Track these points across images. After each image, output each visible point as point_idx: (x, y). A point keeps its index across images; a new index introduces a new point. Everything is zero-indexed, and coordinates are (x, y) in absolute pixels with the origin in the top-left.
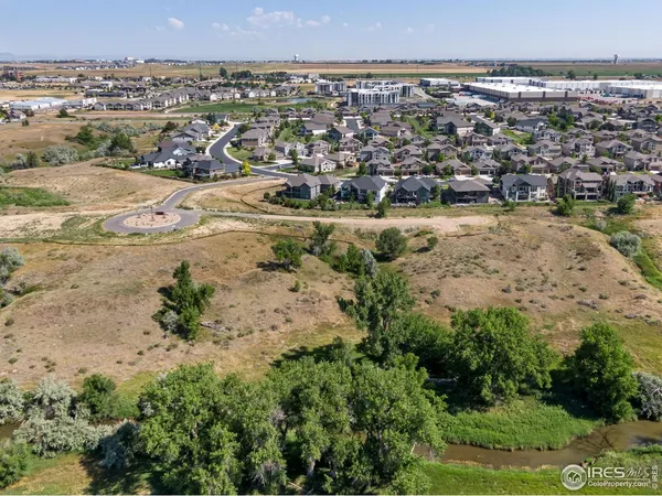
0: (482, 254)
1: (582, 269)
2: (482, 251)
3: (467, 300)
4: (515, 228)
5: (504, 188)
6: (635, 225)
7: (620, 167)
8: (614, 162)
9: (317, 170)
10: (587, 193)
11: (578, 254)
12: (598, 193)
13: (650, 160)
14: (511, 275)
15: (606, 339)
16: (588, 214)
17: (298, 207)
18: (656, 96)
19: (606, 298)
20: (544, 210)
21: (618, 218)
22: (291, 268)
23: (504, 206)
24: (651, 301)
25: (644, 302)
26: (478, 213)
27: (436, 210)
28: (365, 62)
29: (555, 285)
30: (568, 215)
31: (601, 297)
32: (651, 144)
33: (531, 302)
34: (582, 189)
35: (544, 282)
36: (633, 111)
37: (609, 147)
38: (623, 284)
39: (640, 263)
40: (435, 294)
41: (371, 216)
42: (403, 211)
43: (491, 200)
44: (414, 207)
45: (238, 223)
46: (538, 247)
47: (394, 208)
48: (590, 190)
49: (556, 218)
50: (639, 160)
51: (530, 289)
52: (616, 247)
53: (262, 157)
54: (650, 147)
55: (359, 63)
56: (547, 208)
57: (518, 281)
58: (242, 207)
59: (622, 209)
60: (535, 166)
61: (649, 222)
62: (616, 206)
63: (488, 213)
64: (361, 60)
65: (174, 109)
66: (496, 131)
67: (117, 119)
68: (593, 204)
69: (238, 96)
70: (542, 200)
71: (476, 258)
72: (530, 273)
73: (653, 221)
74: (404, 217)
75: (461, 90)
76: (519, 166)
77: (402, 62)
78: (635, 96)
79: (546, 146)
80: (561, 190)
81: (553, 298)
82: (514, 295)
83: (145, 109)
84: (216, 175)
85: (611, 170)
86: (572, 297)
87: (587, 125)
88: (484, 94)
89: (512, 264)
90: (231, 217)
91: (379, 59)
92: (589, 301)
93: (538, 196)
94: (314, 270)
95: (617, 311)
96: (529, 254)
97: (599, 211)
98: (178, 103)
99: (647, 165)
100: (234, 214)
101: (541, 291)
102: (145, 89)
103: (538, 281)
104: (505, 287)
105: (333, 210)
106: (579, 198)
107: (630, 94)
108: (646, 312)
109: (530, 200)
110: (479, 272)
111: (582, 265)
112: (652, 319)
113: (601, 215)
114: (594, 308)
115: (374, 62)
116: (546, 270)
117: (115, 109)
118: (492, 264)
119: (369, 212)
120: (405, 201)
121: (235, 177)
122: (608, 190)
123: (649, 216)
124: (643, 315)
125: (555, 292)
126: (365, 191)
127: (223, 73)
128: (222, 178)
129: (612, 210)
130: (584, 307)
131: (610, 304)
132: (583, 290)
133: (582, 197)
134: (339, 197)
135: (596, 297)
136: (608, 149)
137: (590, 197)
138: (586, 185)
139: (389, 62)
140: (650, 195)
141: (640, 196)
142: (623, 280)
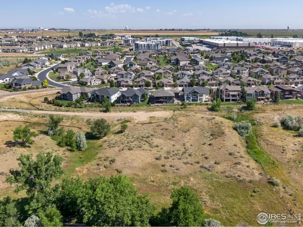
0: (152, 135)
1: (210, 145)
2: (153, 133)
3: (131, 165)
4: (181, 118)
5: (185, 95)
6: (254, 117)
7: (258, 83)
8: (255, 80)
9: (89, 84)
10: (231, 98)
11: (211, 135)
12: (238, 98)
13: (275, 79)
14: (165, 149)
15: (185, 198)
16: (229, 110)
17: (61, 106)
18: (298, 46)
19: (218, 164)
20: (204, 108)
21: (246, 113)
22: (27, 144)
23: (182, 105)
24: (243, 166)
25: (239, 166)
26: (165, 109)
27: (141, 108)
28: (161, 30)
29: (190, 155)
30: (217, 111)
31: (215, 163)
32: (279, 70)
33: (171, 166)
34: (229, 95)
35: (185, 153)
36: (279, 53)
37: (256, 71)
38: (230, 154)
39: (248, 141)
40: (113, 161)
41: (101, 111)
42: (121, 108)
43: (176, 101)
44: (129, 106)
45: (15, 115)
46: (188, 130)
47: (118, 106)
48: (233, 96)
49: (210, 112)
50: (269, 79)
51: (174, 157)
52: (237, 130)
53: (63, 77)
54: (279, 72)
55: (158, 30)
56: (206, 106)
57: (168, 153)
58: (26, 106)
59: (249, 107)
60: (210, 82)
61: (263, 115)
62: (246, 105)
63: (170, 109)
64: (159, 29)
65: (40, 52)
66: (202, 63)
67: (3, 57)
68: (233, 104)
69: (79, 45)
70: (206, 101)
71: (148, 137)
72: (178, 147)
73: (265, 114)
74: (121, 112)
75: (198, 43)
76: (201, 82)
77: (180, 30)
78: (287, 46)
79: (221, 71)
80: (217, 95)
81: (186, 163)
82: (162, 161)
83: (23, 52)
84: (25, 87)
85: (253, 85)
86: (198, 163)
87: (252, 60)
88: (209, 45)
89: (169, 141)
90: (12, 112)
91: (168, 29)
92: (207, 166)
93: (204, 100)
94: (44, 145)
95: (222, 173)
96: (180, 135)
97: (236, 108)
98: (45, 49)
99: (273, 82)
100: (17, 110)
101: (180, 159)
102: (32, 42)
103: (180, 153)
104: (158, 156)
105: (81, 108)
106: (227, 100)
107: (285, 45)
108: (239, 173)
109: (199, 102)
110: (146, 146)
111: (211, 142)
112: (241, 178)
113: (237, 110)
114: (209, 170)
115: (166, 30)
116: (188, 145)
117: (7, 52)
118: (156, 141)
119: (102, 109)
120: (126, 102)
121: (38, 88)
122: (243, 96)
123: (264, 111)
124: (236, 175)
125: (190, 159)
126: (103, 96)
127: (81, 34)
128: (29, 89)
129: (244, 108)
130: (203, 170)
131: (219, 168)
132: (206, 158)
133: (228, 100)
134: (89, 100)
135: (212, 162)
136: (256, 73)
137: (233, 100)
138: (231, 93)
139: (173, 30)
140: (268, 99)
141: (262, 99)
142: (231, 152)
